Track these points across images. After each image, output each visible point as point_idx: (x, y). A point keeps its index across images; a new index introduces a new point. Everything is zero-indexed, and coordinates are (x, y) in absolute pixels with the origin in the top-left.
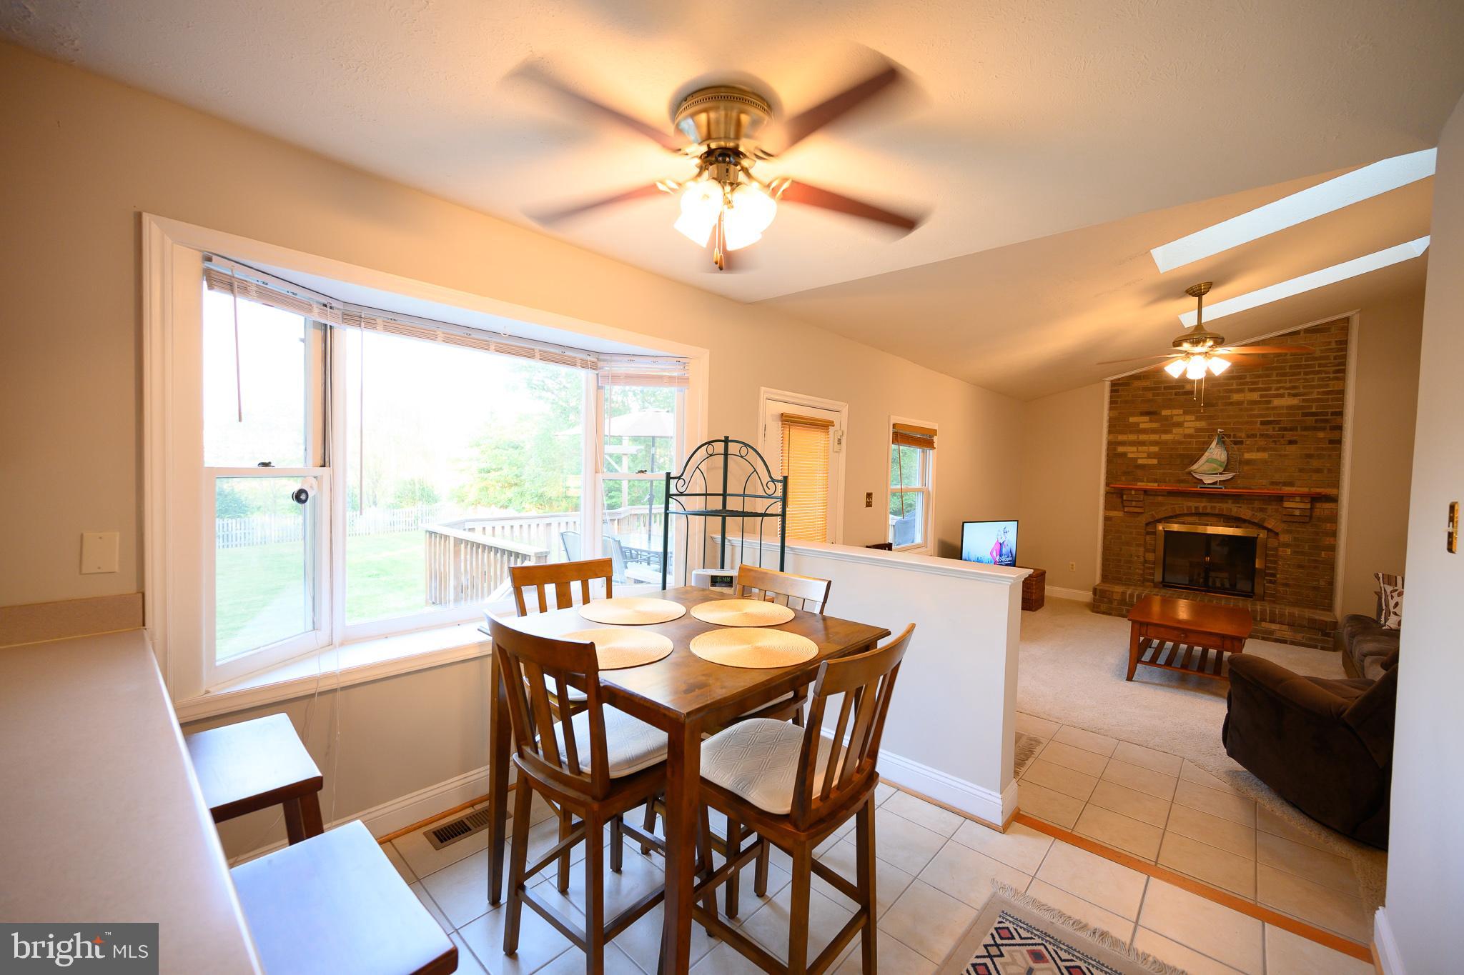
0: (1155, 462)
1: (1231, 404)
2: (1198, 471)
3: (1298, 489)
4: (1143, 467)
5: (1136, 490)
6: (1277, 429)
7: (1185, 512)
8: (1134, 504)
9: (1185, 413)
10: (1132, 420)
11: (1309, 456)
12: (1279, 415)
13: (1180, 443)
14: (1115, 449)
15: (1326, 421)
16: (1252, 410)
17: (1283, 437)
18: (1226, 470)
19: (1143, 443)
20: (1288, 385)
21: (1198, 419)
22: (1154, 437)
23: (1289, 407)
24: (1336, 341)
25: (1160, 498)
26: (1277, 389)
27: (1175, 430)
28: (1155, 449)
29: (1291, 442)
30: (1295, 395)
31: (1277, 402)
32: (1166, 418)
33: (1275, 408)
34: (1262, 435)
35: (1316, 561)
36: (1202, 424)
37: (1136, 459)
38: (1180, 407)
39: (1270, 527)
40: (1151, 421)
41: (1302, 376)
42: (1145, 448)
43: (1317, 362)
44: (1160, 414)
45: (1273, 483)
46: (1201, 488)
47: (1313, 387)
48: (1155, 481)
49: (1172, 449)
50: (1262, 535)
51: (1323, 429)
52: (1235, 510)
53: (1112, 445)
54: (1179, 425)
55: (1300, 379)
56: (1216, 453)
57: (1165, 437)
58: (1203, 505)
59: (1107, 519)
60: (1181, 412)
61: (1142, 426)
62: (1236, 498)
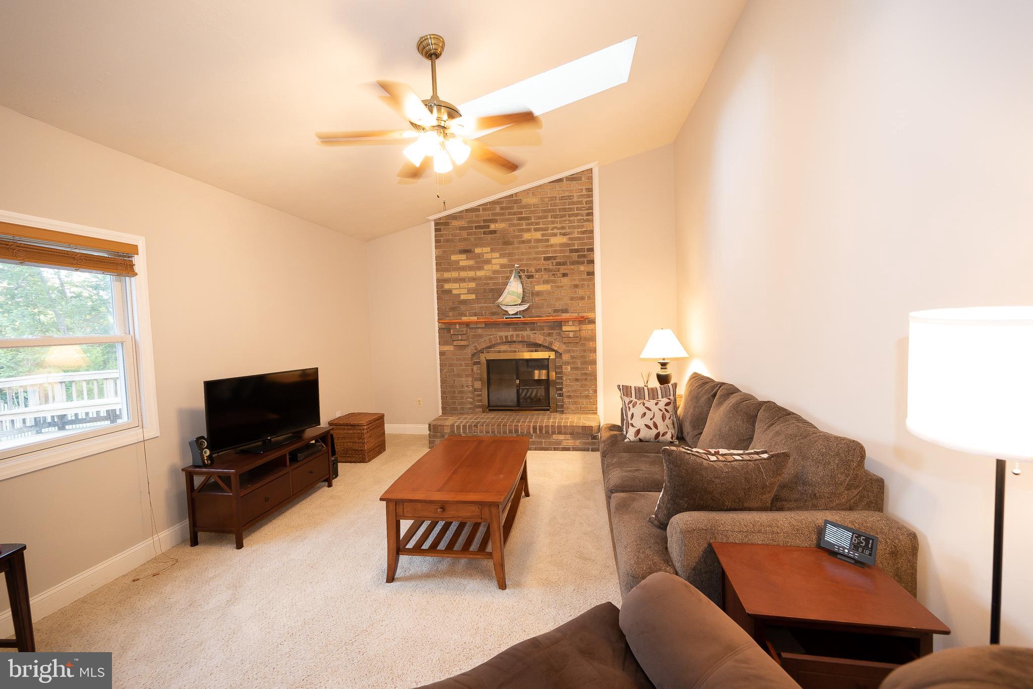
0: (473, 297)
1: (523, 242)
2: (504, 303)
3: (573, 315)
4: (464, 302)
5: (460, 324)
6: (554, 264)
7: (499, 341)
8: (460, 337)
9: (492, 251)
10: (454, 258)
11: (576, 286)
12: (555, 251)
13: (491, 278)
14: (442, 286)
15: (584, 256)
16: (537, 247)
17: (559, 271)
18: (523, 301)
19: (462, 280)
20: (559, 225)
21: (502, 256)
22: (471, 274)
23: (562, 245)
24: (586, 189)
25: (480, 331)
26: (552, 229)
27: (486, 267)
28: (472, 285)
29: (564, 275)
30: (564, 234)
31: (554, 240)
32: (479, 256)
33: (552, 246)
34: (545, 269)
35: (586, 374)
36: (504, 261)
37: (459, 295)
38: (488, 245)
39: (556, 349)
40: (468, 259)
41: (567, 218)
42: (463, 285)
43: (575, 206)
44: (474, 252)
45: (556, 311)
46: (506, 318)
47: (574, 227)
48: (475, 315)
49: (486, 284)
50: (552, 355)
51: (583, 263)
52: (532, 336)
53: (440, 282)
54: (488, 262)
55: (566, 221)
56: (514, 288)
57: (480, 273)
58: (511, 333)
59: (442, 354)
60: (488, 249)
61: (462, 263)
62: (532, 325)
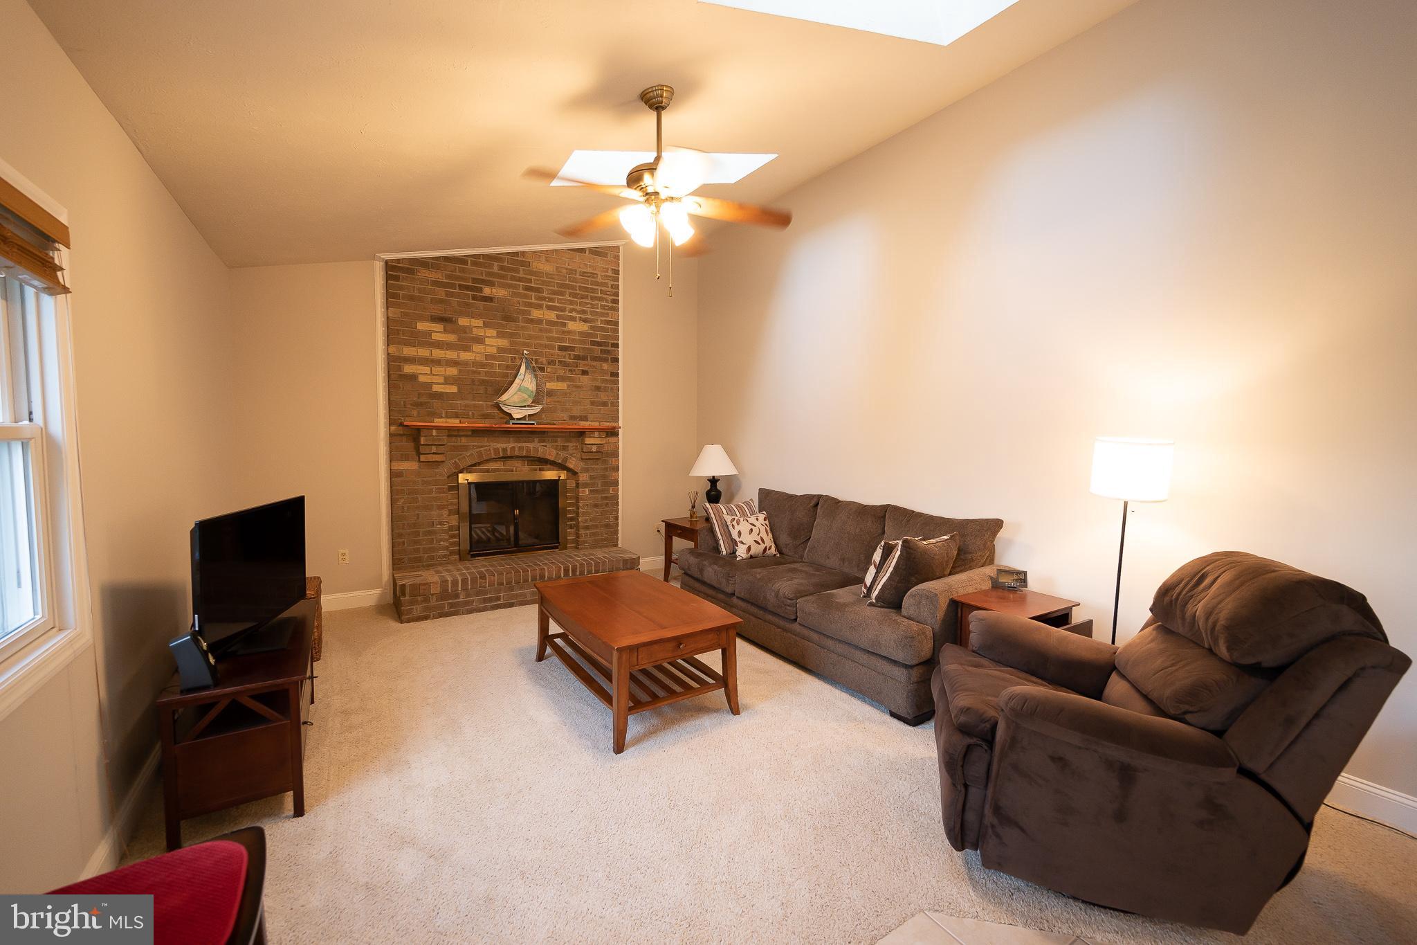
0: (454, 389)
1: (532, 321)
2: (508, 402)
3: (593, 423)
4: (440, 396)
5: (438, 428)
6: (572, 356)
7: (493, 456)
8: (434, 449)
9: (486, 325)
10: (422, 326)
11: (598, 388)
12: (573, 341)
13: (483, 365)
14: (400, 369)
15: (608, 352)
16: (550, 331)
17: (577, 366)
18: (536, 401)
19: (437, 362)
20: (578, 308)
21: (500, 335)
22: (451, 355)
23: (582, 333)
24: (612, 269)
25: (464, 441)
26: (572, 311)
27: (476, 347)
28: (453, 371)
29: (584, 373)
30: (585, 321)
31: (572, 326)
32: (464, 330)
33: (569, 332)
34: (560, 362)
35: (606, 498)
36: (504, 343)
37: (430, 385)
38: (479, 316)
39: (571, 466)
40: (445, 331)
41: (588, 301)
42: (436, 369)
43: (599, 288)
44: (456, 322)
45: (572, 418)
46: (513, 424)
47: (597, 314)
48: (456, 416)
49: (474, 372)
50: (563, 475)
51: (606, 360)
52: (541, 449)
53: (394, 364)
54: (480, 340)
55: (587, 303)
56: (525, 382)
57: (465, 356)
58: (510, 445)
59: (394, 475)
60: (480, 323)
61: (435, 337)
62: (541, 434)
